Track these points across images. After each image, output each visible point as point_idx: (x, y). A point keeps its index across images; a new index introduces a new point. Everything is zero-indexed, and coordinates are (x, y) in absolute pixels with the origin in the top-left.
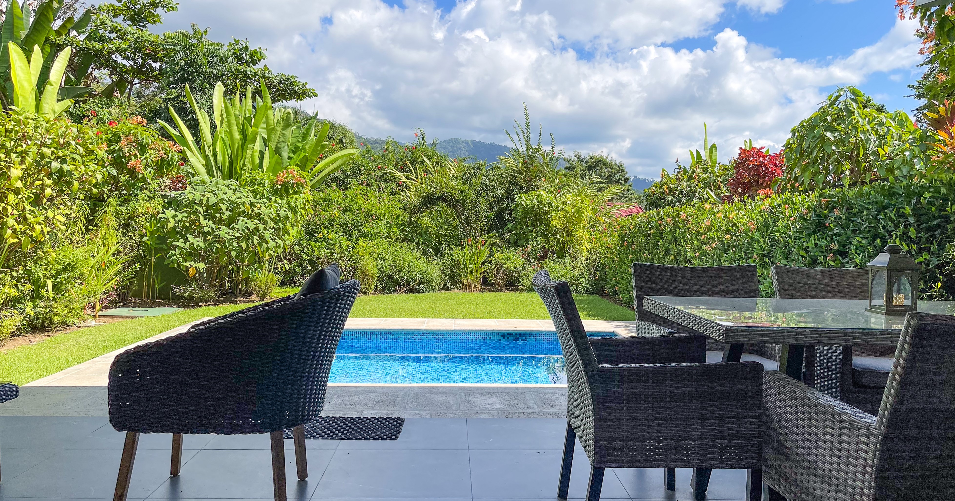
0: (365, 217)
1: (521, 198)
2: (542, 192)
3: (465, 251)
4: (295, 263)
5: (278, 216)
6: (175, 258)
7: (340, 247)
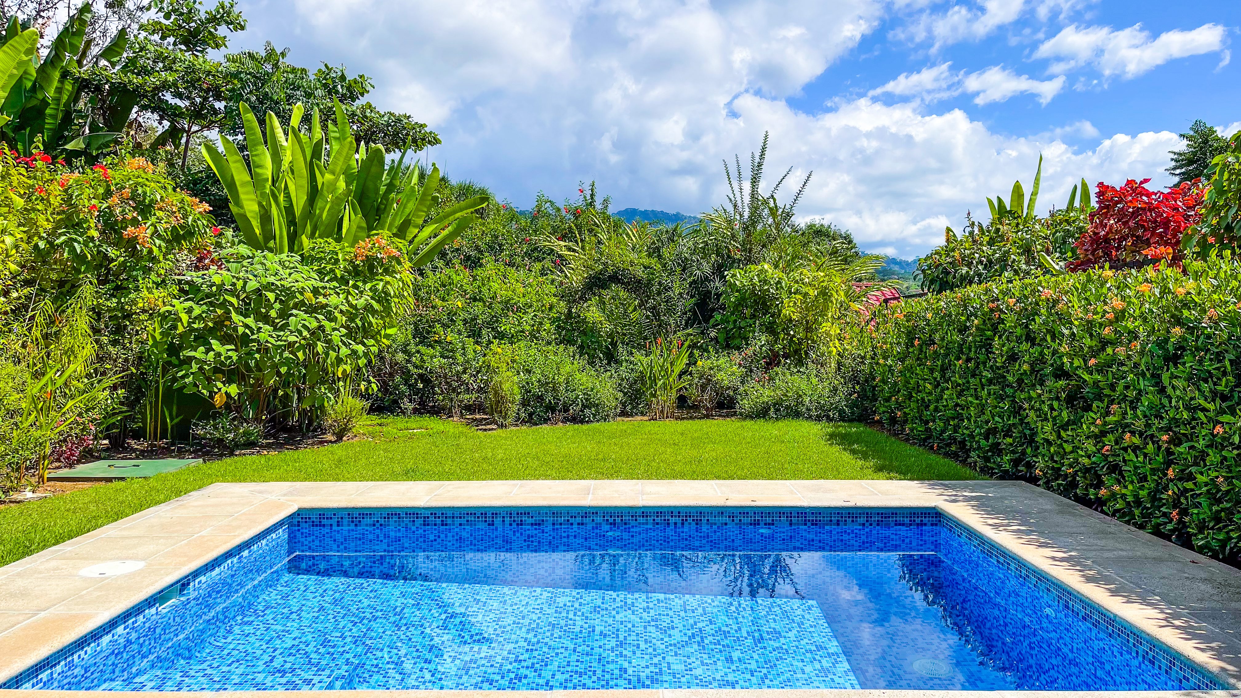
0: (502, 310)
1: (734, 276)
2: (766, 266)
3: (652, 357)
4: (398, 378)
5: (355, 307)
6: (191, 378)
7: (464, 354)
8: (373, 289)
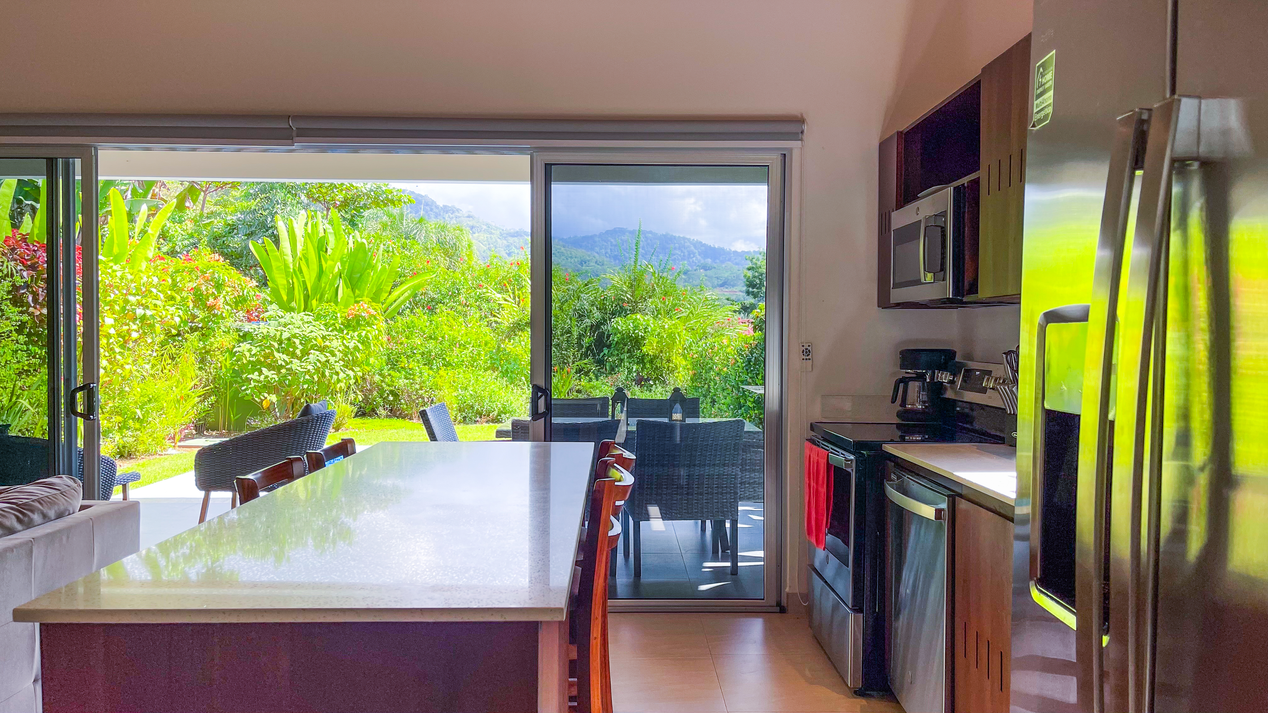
0: (450, 345)
1: (617, 322)
4: (375, 393)
5: (348, 347)
6: (250, 391)
7: (421, 377)
8: (359, 336)
